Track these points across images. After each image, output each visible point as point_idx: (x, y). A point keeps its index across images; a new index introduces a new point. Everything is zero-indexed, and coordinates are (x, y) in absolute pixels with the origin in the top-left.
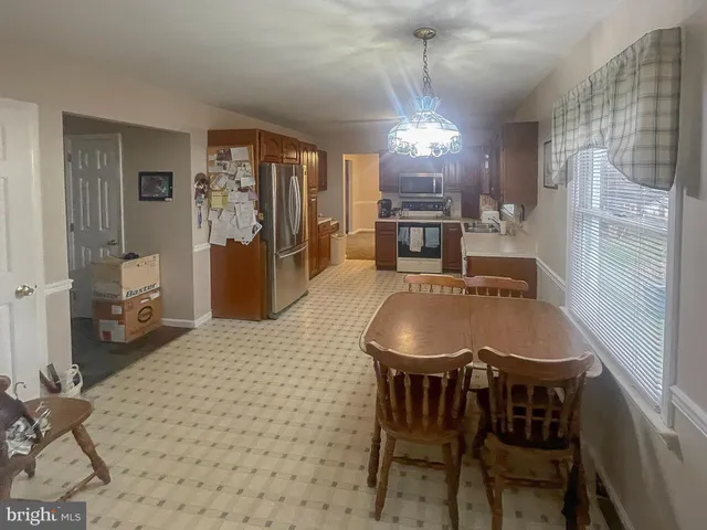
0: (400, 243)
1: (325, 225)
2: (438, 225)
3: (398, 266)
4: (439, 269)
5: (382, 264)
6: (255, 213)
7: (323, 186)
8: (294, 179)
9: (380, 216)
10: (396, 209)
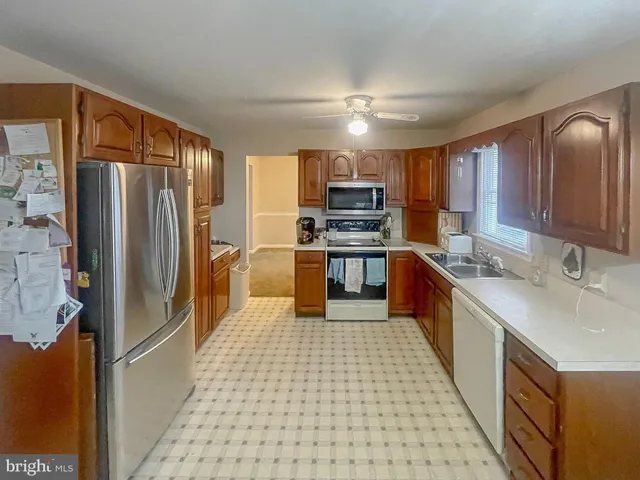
0: (331, 280)
1: (221, 260)
2: (382, 255)
3: (328, 310)
4: (384, 315)
5: (304, 309)
6: (64, 275)
7: (218, 199)
8: (167, 193)
9: (301, 242)
10: (320, 230)
